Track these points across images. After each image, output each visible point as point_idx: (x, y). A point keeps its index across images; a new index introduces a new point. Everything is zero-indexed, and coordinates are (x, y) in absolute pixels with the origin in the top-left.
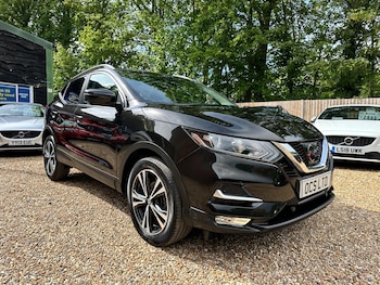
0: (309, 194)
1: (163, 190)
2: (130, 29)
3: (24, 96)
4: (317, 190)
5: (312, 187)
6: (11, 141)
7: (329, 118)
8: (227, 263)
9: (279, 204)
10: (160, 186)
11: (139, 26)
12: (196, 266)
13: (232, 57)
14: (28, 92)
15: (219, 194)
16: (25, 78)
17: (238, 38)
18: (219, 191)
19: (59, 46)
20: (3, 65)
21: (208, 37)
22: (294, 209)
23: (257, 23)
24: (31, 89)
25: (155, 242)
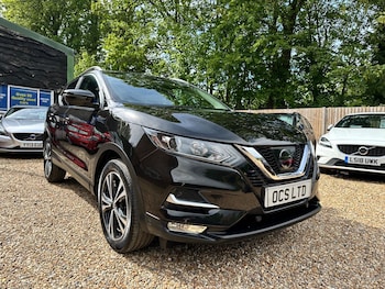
0: (278, 203)
1: (124, 193)
2: (154, 36)
3: (45, 100)
4: (290, 200)
5: (283, 196)
6: (22, 143)
7: (348, 126)
8: (185, 275)
9: (242, 212)
10: (122, 190)
11: (162, 32)
12: (151, 275)
13: (253, 63)
14: (49, 96)
15: (172, 199)
16: (46, 83)
17: (258, 44)
18: (172, 196)
19: (85, 54)
20: (26, 71)
21: (228, 43)
22: (259, 219)
23: (280, 28)
24: (52, 93)
25: (117, 248)
